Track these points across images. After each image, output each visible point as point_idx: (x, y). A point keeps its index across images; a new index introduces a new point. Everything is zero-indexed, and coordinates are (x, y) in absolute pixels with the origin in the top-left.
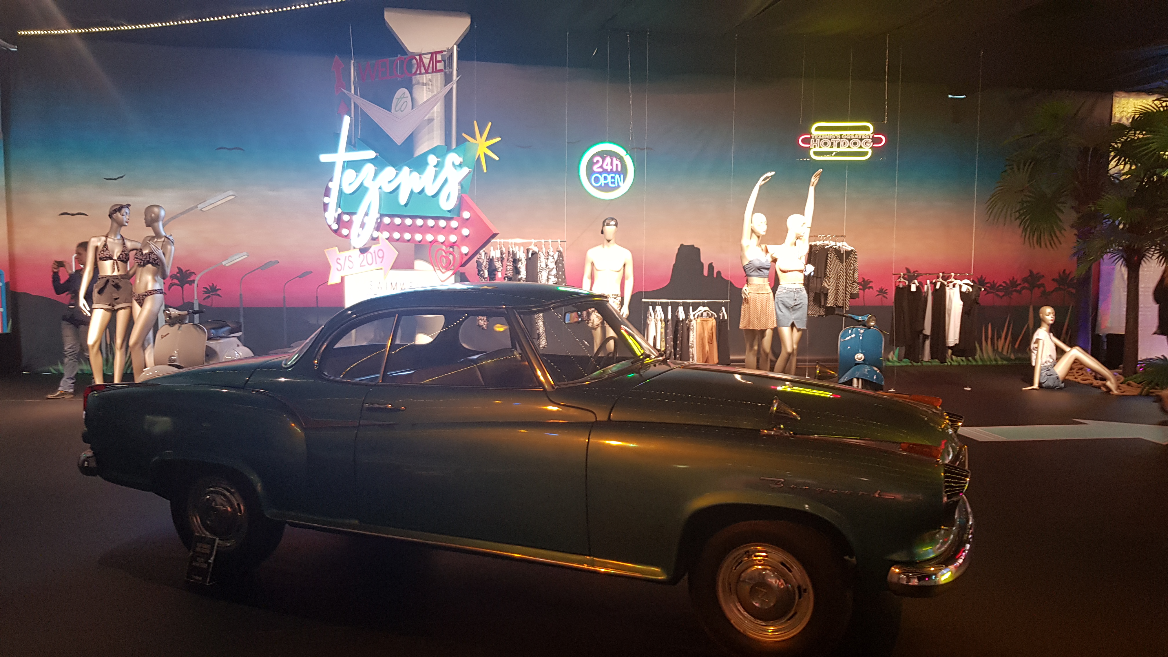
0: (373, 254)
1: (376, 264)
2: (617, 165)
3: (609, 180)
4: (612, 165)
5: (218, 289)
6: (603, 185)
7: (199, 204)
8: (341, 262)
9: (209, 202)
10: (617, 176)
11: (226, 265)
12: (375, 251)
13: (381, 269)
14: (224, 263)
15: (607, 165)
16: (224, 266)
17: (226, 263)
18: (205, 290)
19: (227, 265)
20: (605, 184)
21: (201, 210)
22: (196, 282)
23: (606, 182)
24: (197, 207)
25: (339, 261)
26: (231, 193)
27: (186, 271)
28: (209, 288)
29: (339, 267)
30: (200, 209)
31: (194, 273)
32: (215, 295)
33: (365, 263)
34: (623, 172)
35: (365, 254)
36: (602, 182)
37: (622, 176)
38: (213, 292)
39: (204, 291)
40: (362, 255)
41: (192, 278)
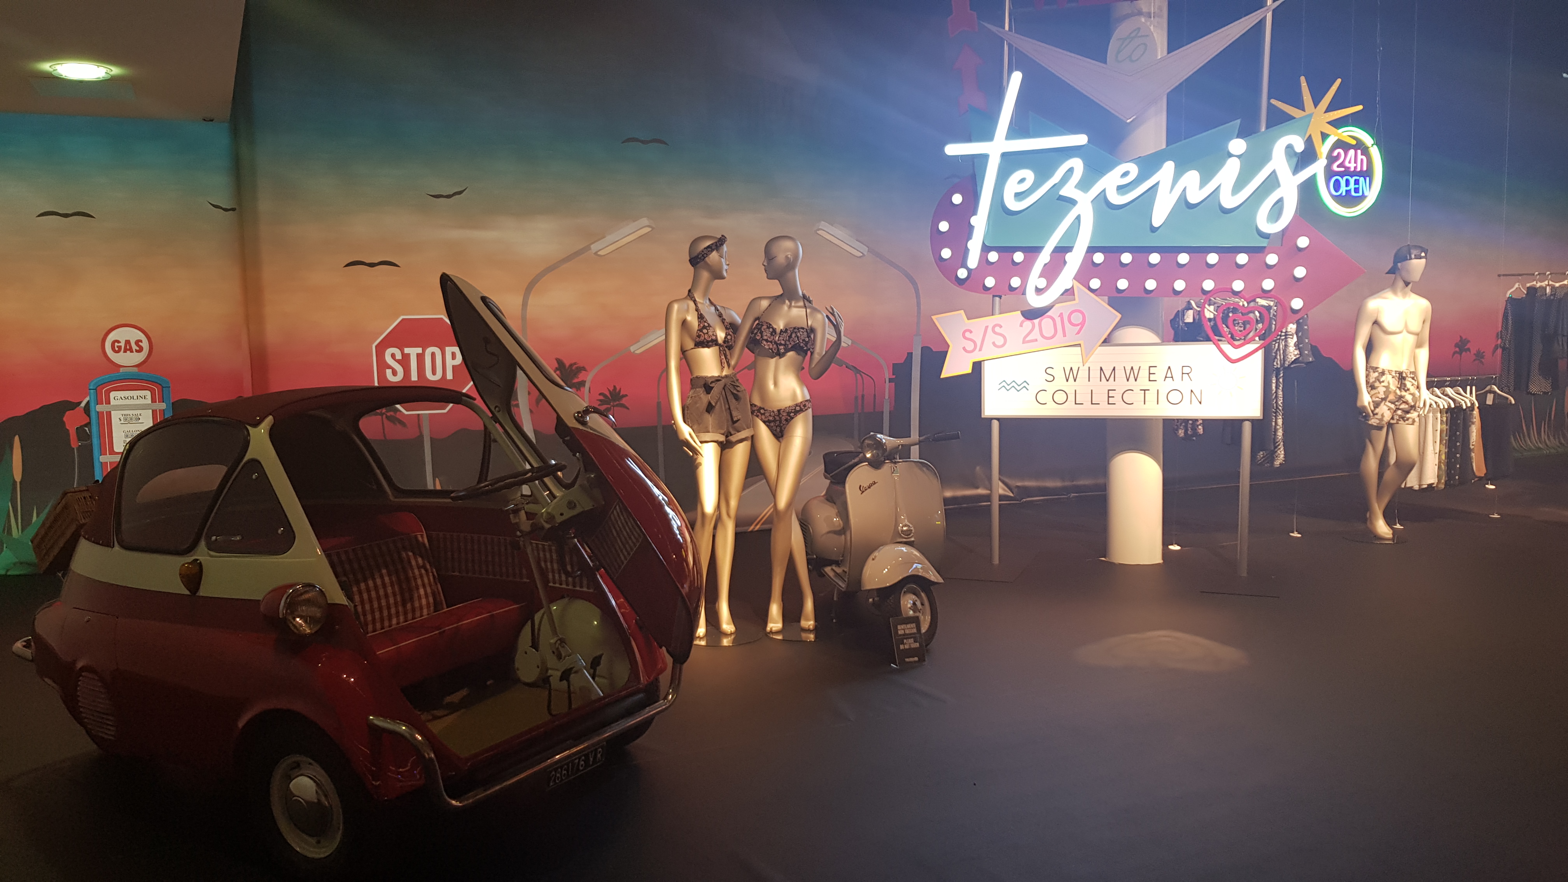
0: (1058, 320)
1: (1065, 335)
2: (1362, 160)
3: (1352, 186)
4: (1356, 162)
5: (624, 396)
6: (1344, 194)
7: (593, 243)
8: (977, 337)
9: (609, 238)
10: (1362, 180)
11: (636, 352)
12: (1061, 314)
13: (1079, 345)
14: (632, 349)
15: (1350, 162)
16: (632, 355)
17: (637, 349)
18: (601, 398)
19: (638, 352)
20: (1346, 191)
21: (596, 253)
22: (587, 385)
23: (1348, 188)
24: (590, 249)
25: (967, 335)
26: (645, 221)
27: (571, 365)
28: (608, 394)
29: (970, 346)
30: (594, 252)
31: (584, 369)
32: (617, 405)
33: (1036, 334)
34: (1368, 174)
35: (1036, 321)
36: (1343, 189)
37: (1368, 179)
38: (614, 401)
39: (601, 401)
40: (1028, 324)
41: (581, 377)
